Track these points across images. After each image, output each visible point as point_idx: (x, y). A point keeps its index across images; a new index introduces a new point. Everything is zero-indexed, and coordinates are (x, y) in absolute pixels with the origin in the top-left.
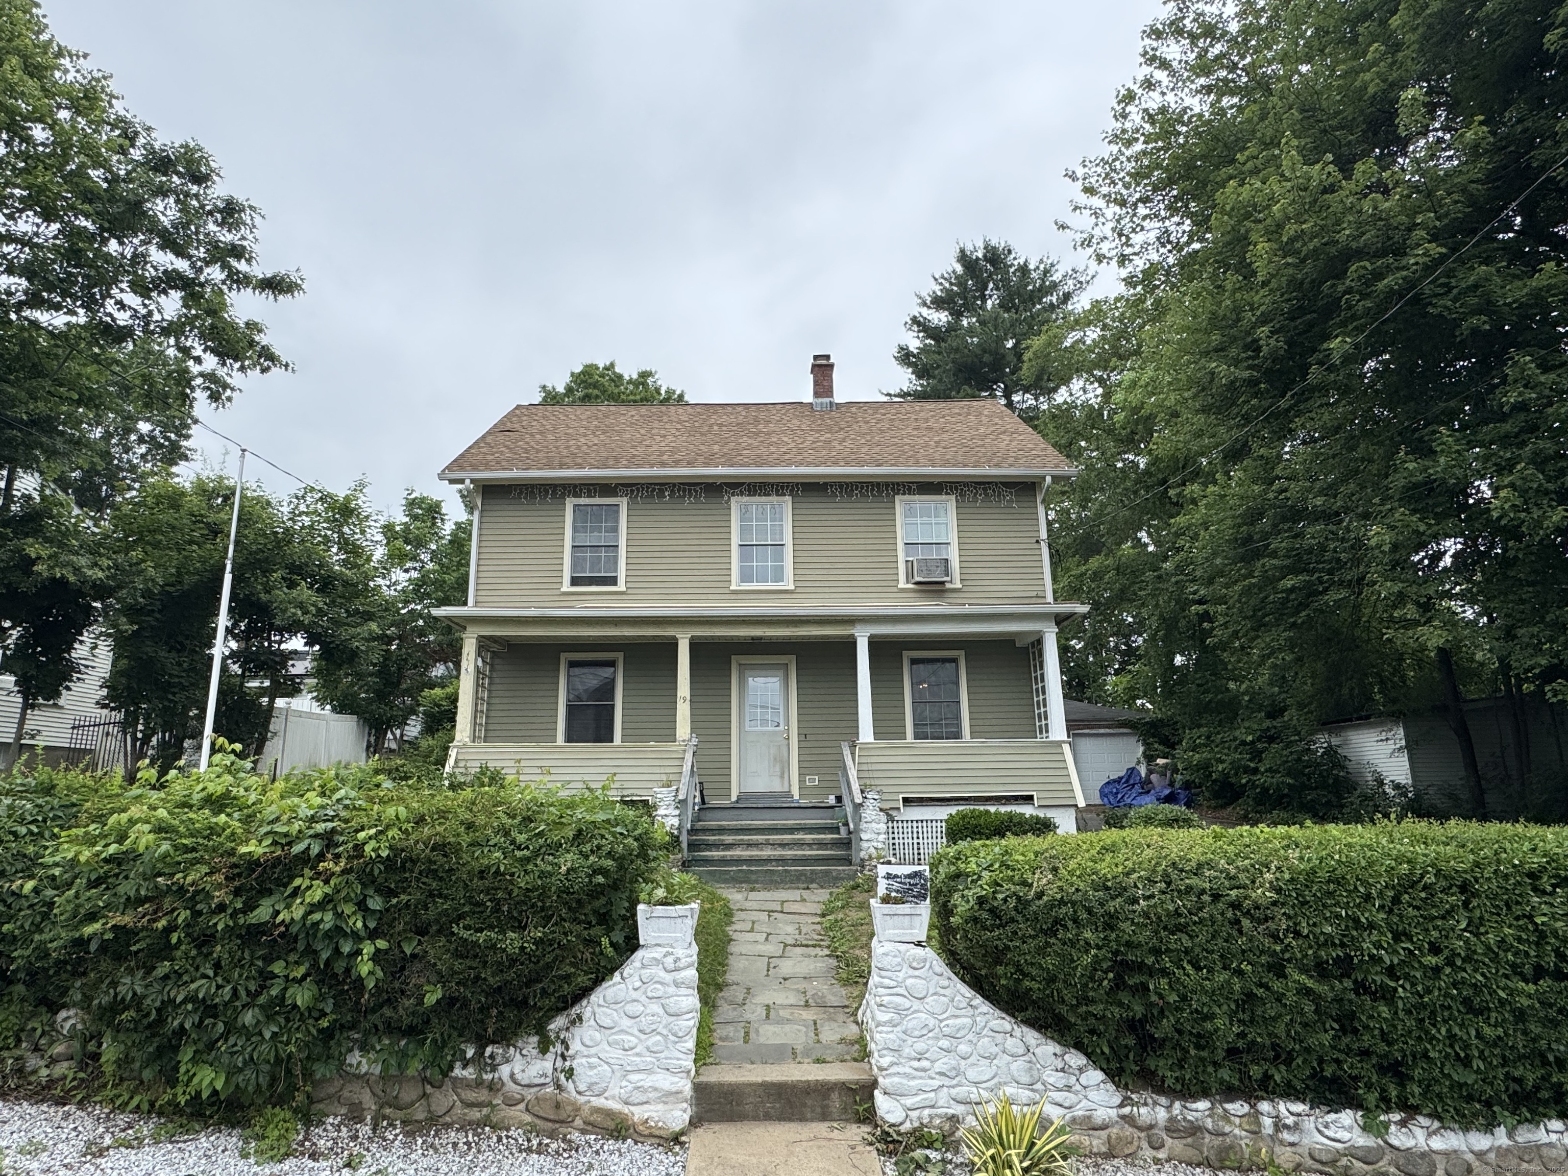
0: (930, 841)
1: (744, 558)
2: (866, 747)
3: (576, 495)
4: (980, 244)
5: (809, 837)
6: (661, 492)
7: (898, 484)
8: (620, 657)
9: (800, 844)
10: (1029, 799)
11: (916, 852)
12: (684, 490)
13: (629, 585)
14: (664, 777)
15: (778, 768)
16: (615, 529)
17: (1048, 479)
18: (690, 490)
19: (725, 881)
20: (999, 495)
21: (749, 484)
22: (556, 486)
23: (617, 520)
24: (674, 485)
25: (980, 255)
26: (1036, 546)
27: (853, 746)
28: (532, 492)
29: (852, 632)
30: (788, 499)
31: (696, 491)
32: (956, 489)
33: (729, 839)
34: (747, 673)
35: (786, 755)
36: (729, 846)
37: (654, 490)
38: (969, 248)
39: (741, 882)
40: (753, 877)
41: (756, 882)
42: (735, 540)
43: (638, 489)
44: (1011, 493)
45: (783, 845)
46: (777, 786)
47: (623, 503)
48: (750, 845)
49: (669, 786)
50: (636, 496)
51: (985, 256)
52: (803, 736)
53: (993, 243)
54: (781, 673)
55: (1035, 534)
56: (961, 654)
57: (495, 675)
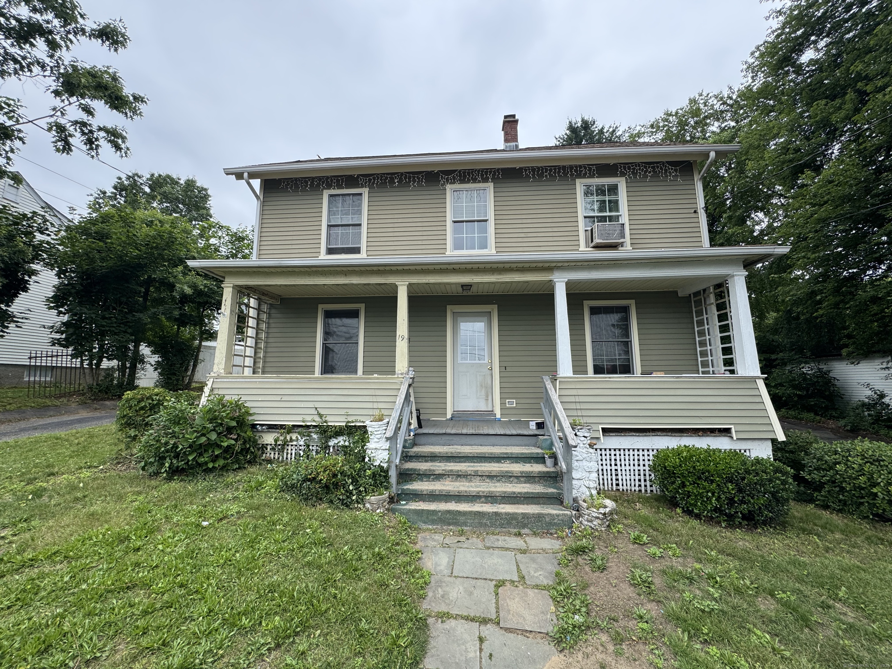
0: (628, 468)
1: (455, 231)
2: (565, 381)
3: (329, 187)
4: (580, 120)
5: (517, 468)
6: (392, 182)
7: (580, 166)
8: (362, 307)
9: (508, 477)
10: (726, 432)
11: (614, 477)
12: (410, 178)
13: (369, 253)
14: (377, 412)
15: (483, 393)
16: (359, 212)
17: (712, 155)
18: (414, 177)
19: (433, 522)
20: (666, 171)
21: (460, 171)
22: (313, 179)
23: (360, 205)
24: (402, 174)
25: (579, 125)
26: (694, 215)
27: (554, 380)
28: (296, 183)
29: (551, 278)
30: (491, 185)
31: (418, 178)
32: (629, 168)
33: (440, 467)
34: (459, 319)
35: (490, 382)
36: (439, 477)
37: (387, 178)
38: (574, 121)
39: (449, 524)
40: (462, 519)
41: (465, 524)
42: (449, 218)
43: (374, 179)
44: (676, 170)
45: (491, 477)
46: (483, 407)
47: (365, 191)
48: (459, 476)
49: (381, 420)
50: (373, 183)
51: (582, 126)
52: (503, 368)
53: (586, 119)
54: (485, 319)
55: (694, 206)
56: (632, 303)
57: (271, 321)
